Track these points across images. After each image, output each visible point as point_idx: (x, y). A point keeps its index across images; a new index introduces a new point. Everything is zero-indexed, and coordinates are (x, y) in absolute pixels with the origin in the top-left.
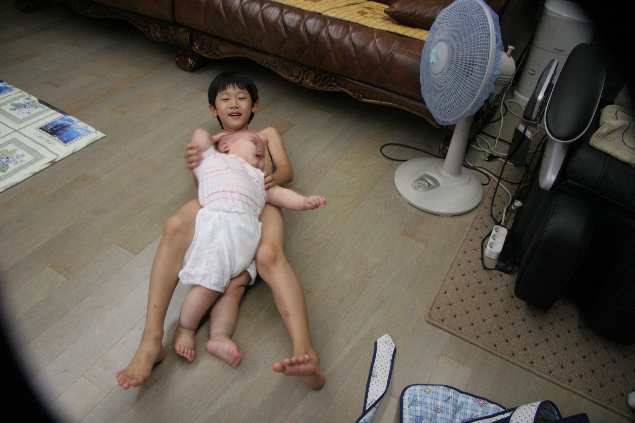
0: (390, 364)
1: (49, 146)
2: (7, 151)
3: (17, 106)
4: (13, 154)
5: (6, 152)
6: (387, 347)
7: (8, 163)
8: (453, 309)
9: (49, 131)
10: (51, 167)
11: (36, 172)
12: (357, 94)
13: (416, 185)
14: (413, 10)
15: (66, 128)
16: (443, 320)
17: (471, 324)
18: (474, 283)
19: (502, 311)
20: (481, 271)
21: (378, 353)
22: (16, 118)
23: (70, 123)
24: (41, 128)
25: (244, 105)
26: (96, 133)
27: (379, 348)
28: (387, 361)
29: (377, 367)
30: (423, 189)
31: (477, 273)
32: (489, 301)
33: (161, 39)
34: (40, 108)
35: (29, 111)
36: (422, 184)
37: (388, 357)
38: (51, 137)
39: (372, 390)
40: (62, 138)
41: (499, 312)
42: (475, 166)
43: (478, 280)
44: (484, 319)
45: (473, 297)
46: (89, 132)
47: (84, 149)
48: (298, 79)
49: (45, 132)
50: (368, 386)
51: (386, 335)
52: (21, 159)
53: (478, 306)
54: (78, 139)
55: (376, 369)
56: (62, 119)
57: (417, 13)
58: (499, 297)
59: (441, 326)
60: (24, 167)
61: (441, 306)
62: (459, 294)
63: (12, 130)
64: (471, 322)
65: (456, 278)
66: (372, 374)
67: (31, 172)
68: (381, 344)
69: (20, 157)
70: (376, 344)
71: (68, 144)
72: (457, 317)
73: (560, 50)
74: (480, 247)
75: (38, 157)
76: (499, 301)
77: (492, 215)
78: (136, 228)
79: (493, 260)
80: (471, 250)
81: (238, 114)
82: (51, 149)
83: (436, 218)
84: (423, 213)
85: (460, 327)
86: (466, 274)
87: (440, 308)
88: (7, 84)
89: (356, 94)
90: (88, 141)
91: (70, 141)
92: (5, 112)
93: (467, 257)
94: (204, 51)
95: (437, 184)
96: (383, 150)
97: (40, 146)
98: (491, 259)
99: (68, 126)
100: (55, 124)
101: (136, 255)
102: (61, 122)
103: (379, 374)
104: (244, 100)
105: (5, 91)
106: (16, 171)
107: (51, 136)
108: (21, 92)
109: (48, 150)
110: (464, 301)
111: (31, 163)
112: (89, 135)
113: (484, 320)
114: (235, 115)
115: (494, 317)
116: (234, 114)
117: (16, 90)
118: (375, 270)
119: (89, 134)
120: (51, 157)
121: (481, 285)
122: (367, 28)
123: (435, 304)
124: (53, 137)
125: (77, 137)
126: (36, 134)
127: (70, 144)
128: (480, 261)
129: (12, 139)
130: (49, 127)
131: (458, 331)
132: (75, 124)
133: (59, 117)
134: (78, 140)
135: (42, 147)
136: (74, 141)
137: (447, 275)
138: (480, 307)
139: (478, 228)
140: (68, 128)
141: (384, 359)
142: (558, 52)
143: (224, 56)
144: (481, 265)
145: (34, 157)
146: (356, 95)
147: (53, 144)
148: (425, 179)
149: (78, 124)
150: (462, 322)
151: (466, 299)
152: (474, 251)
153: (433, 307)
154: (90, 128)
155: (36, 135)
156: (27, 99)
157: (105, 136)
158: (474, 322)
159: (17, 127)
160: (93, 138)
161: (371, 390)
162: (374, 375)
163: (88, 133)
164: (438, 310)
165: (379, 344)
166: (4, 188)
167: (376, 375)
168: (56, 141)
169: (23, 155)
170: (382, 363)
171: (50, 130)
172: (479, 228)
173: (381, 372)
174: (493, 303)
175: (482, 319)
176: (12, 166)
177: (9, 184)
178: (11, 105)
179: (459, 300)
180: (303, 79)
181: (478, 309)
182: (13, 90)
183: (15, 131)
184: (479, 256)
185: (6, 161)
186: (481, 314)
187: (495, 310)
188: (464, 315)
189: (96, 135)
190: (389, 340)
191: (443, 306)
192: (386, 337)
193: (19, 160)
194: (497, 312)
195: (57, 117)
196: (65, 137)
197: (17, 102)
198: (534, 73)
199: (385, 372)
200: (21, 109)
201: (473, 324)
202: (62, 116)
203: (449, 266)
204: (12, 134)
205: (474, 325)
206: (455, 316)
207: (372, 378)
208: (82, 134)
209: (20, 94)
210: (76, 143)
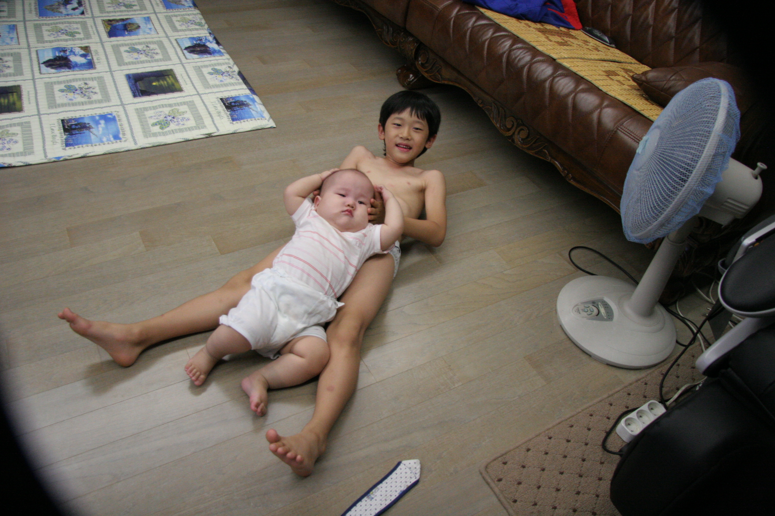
0: (397, 495)
1: (216, 118)
2: (178, 111)
3: (217, 72)
4: (180, 115)
5: (176, 111)
6: (409, 475)
7: (171, 122)
8: (522, 473)
10: (205, 139)
11: (189, 139)
13: (581, 307)
15: (244, 106)
16: (500, 480)
17: (533, 503)
18: (575, 457)
19: (589, 510)
20: (596, 447)
21: (393, 475)
22: (208, 82)
23: (251, 103)
24: (221, 99)
25: (418, 138)
26: (268, 121)
27: (398, 470)
28: (397, 490)
29: (381, 489)
30: (587, 316)
31: (588, 446)
32: (579, 488)
33: (390, 43)
34: (235, 79)
35: (223, 80)
36: (590, 309)
37: (402, 486)
38: (224, 111)
39: (356, 511)
40: (234, 115)
41: (582, 508)
42: (686, 317)
43: (583, 455)
44: (556, 506)
45: (562, 473)
46: (262, 117)
47: (247, 132)
48: (510, 132)
49: (222, 104)
50: (355, 504)
51: (415, 461)
52: (185, 122)
53: (559, 486)
54: (247, 121)
55: (378, 491)
56: (247, 96)
58: (597, 490)
59: (493, 485)
60: (181, 131)
61: (511, 462)
62: (545, 460)
63: (196, 93)
64: (535, 501)
65: (555, 439)
66: (369, 495)
67: (184, 138)
68: (405, 467)
69: (185, 120)
70: (399, 464)
71: (234, 122)
72: (521, 486)
74: (617, 418)
75: (200, 124)
76: (593, 495)
77: (661, 386)
78: (241, 228)
79: (624, 441)
80: (601, 416)
81: (406, 147)
82: (216, 122)
83: (584, 357)
84: (572, 344)
85: (516, 499)
86: (572, 441)
87: (507, 464)
88: (222, 49)
89: (566, 171)
90: (255, 126)
91: (239, 120)
92: (202, 73)
93: (590, 421)
94: (425, 70)
95: (610, 316)
96: (574, 253)
97: (209, 116)
98: (621, 438)
99: (247, 105)
100: (237, 99)
101: (222, 254)
102: (243, 99)
103: (377, 499)
104: (419, 132)
105: (216, 54)
106: (173, 132)
107: (225, 109)
108: (228, 59)
109: (213, 121)
110: (545, 472)
111: (190, 129)
112: (260, 120)
113: (555, 508)
114: (403, 148)
115: (571, 511)
116: (402, 146)
117: (227, 56)
118: (460, 384)
119: (262, 119)
120: (210, 129)
121: (582, 464)
122: (601, 91)
123: (504, 456)
124: (226, 111)
125: (247, 119)
126: (213, 103)
127: (237, 123)
128: (604, 435)
129: (190, 102)
130: (230, 100)
131: (508, 502)
132: (255, 105)
133: (245, 94)
135: (210, 117)
136: (242, 121)
137: (546, 430)
138: (562, 489)
139: (632, 393)
140: (246, 106)
141: (395, 486)
143: (443, 82)
144: (602, 439)
145: (197, 125)
146: (566, 173)
147: (222, 118)
148: (598, 305)
149: (257, 106)
150: (523, 494)
151: (550, 470)
152: (605, 418)
153: (500, 459)
154: (266, 115)
155: (213, 105)
156: (230, 67)
157: (275, 126)
158: (539, 504)
159: (201, 90)
160: (262, 125)
161: (354, 510)
162: (370, 497)
163: (260, 118)
164: (502, 465)
165: (401, 466)
166: (152, 144)
167: (373, 498)
168: (225, 116)
169: (188, 119)
170: (389, 489)
171: (228, 104)
172: (633, 395)
173: (381, 498)
174: (583, 494)
175: (553, 505)
176: (173, 126)
177: (158, 142)
178: (212, 69)
179: (538, 468)
180: (514, 133)
181: (558, 490)
182: (224, 55)
183: (198, 94)
184: (608, 427)
185: (171, 120)
186: (556, 497)
187: (578, 503)
188: (532, 488)
189: (267, 122)
190: (416, 468)
191: (513, 463)
192: (415, 463)
193: (182, 123)
194: (579, 507)
195: (243, 93)
196: (237, 115)
197: (218, 67)
199: (386, 500)
200: (218, 76)
201: (535, 504)
202: (249, 94)
203: (558, 421)
204: (193, 97)
205: (537, 507)
206: (519, 483)
207: (365, 498)
208: (254, 118)
209: (227, 61)
210: (243, 123)
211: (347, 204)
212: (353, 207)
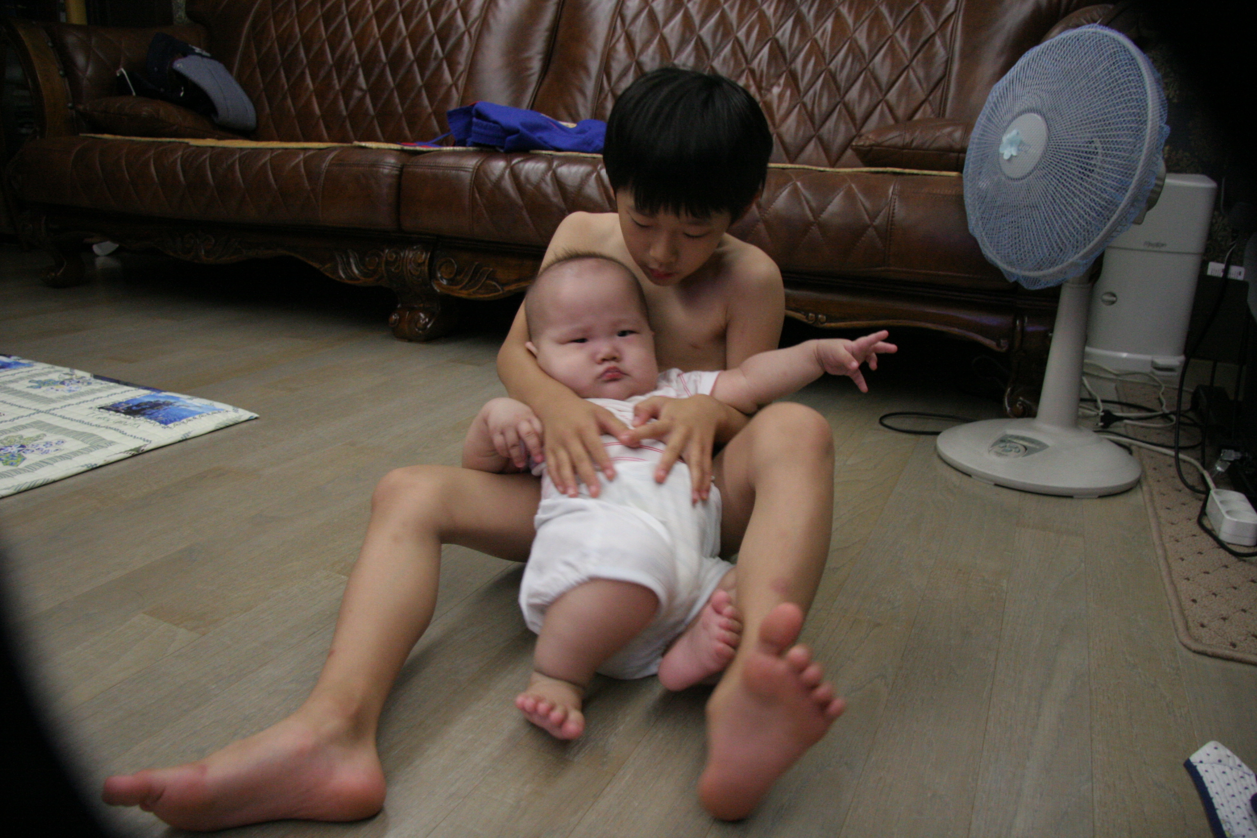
1: (124, 428)
2: (22, 437)
3: (45, 383)
4: (35, 441)
5: (17, 438)
7: (23, 454)
9: (123, 411)
10: (134, 458)
11: (96, 464)
12: (812, 312)
14: (908, 138)
15: (162, 407)
22: (41, 397)
23: (171, 401)
24: (102, 408)
26: (237, 412)
33: (362, 278)
34: (97, 385)
35: (72, 389)
38: (129, 418)
40: (156, 418)
46: (218, 410)
49: (113, 412)
52: (56, 447)
54: (195, 418)
56: (150, 396)
57: (914, 144)
60: (63, 458)
63: (33, 412)
67: (83, 464)
69: (54, 444)
71: (171, 425)
73: (1157, 245)
75: (99, 443)
82: (130, 433)
88: (20, 359)
89: (810, 315)
90: (217, 423)
91: (176, 421)
92: (15, 390)
94: (460, 286)
95: (1041, 445)
97: (103, 430)
100: (136, 402)
102: (148, 400)
106: (45, 464)
107: (129, 416)
108: (50, 367)
109: (124, 433)
111: (81, 452)
112: (218, 414)
117: (41, 365)
119: (220, 412)
120: (131, 445)
124: (134, 418)
125: (190, 417)
126: (91, 416)
127: (178, 424)
129: (34, 422)
130: (123, 406)
132: (183, 402)
133: (143, 394)
134: (195, 421)
135: (108, 430)
136: (184, 421)
140: (166, 406)
142: (1155, 249)
143: (507, 289)
145: (90, 444)
146: (812, 317)
147: (136, 426)
149: (189, 402)
154: (221, 406)
156: (63, 374)
157: (256, 416)
159: (43, 407)
160: (230, 418)
163: (215, 412)
166: (14, 488)
168: (141, 423)
169: (63, 442)
171: (125, 410)
176: (32, 458)
178: (30, 382)
182: (30, 365)
183: (41, 412)
185: (19, 451)
189: (237, 414)
193: (52, 449)
195: (138, 394)
196: (163, 416)
197: (41, 379)
198: (1114, 299)
200: (53, 388)
202: (150, 393)
208: (202, 413)
209: (46, 370)
210: (190, 423)
211: (600, 356)
212: (614, 359)
